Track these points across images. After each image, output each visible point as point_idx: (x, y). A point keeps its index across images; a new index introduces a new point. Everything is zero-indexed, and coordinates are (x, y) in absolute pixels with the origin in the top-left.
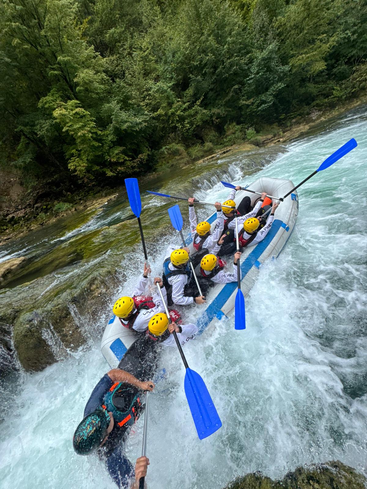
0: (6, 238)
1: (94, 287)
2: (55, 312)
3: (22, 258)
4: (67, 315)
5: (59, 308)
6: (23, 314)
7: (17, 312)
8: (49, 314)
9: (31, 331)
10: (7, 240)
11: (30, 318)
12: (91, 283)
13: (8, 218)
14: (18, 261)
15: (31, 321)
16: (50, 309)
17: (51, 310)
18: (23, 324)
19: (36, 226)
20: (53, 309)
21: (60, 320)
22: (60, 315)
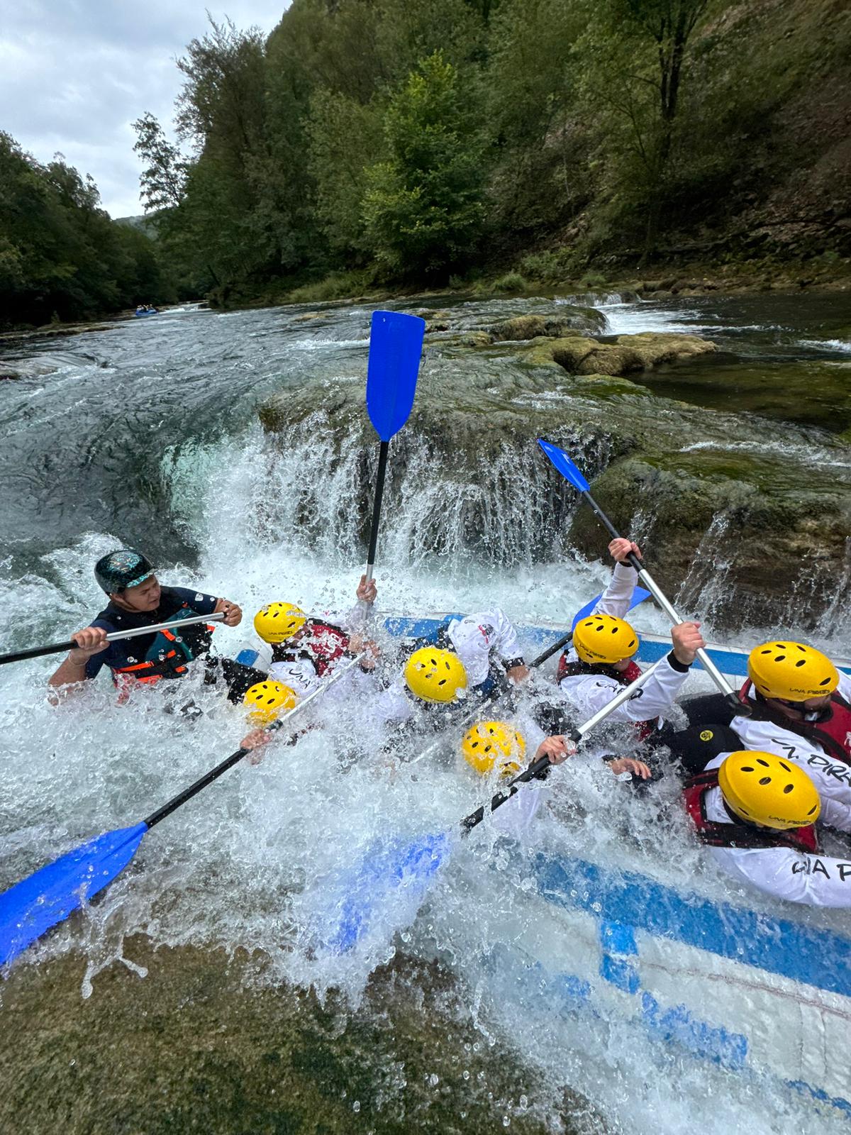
0: (710, 283)
1: (811, 524)
2: (683, 502)
3: (710, 345)
4: (696, 526)
5: (697, 500)
6: (638, 456)
7: (634, 446)
8: (672, 497)
9: (623, 497)
10: (707, 290)
11: (641, 476)
12: (813, 511)
13: (753, 234)
14: (697, 347)
15: (637, 480)
16: (682, 488)
17: (681, 492)
18: (623, 474)
19: (788, 283)
20: (688, 494)
21: (676, 524)
22: (686, 514)
